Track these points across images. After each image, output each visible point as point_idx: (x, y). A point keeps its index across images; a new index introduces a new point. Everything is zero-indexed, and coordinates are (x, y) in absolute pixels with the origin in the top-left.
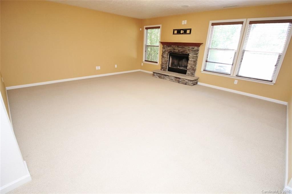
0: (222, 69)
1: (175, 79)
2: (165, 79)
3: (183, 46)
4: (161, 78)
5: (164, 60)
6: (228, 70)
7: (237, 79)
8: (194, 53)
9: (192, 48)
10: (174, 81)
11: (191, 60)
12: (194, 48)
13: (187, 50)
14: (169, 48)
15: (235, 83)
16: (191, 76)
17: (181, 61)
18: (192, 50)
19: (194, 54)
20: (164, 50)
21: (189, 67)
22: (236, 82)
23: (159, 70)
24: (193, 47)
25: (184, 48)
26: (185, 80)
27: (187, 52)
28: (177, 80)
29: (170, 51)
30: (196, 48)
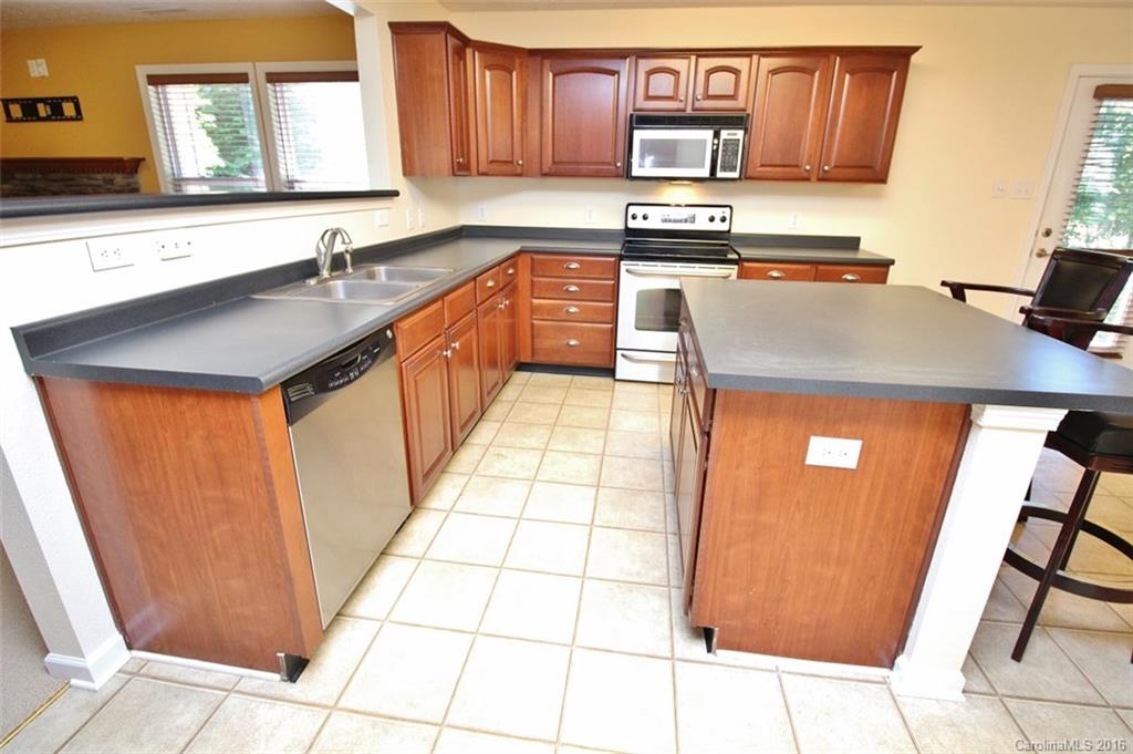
3: (67, 176)
9: (105, 181)
24: (108, 176)
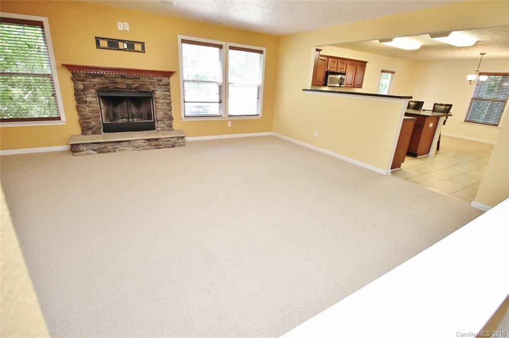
0: (201, 110)
1: (147, 143)
2: (120, 150)
4: (108, 152)
5: (88, 108)
6: (214, 110)
7: (229, 121)
8: (164, 90)
9: (158, 80)
10: (148, 148)
11: (161, 103)
12: (161, 81)
13: (149, 83)
14: (95, 80)
15: (229, 126)
16: (169, 130)
17: (118, 108)
18: (159, 84)
19: (166, 91)
20: (81, 87)
21: (159, 114)
22: (229, 124)
23: (77, 135)
24: (160, 78)
25: (139, 80)
26: (170, 139)
27: (149, 89)
28: (154, 143)
29: (101, 86)
30: (165, 80)
